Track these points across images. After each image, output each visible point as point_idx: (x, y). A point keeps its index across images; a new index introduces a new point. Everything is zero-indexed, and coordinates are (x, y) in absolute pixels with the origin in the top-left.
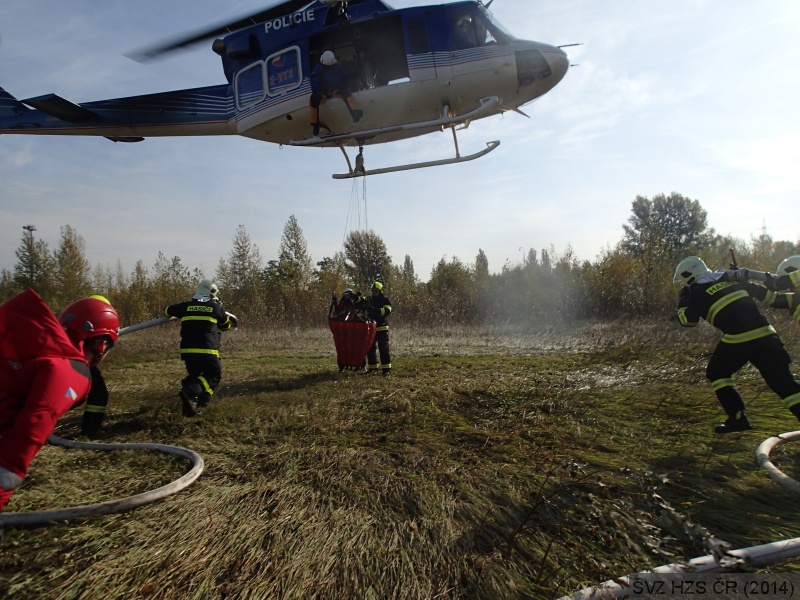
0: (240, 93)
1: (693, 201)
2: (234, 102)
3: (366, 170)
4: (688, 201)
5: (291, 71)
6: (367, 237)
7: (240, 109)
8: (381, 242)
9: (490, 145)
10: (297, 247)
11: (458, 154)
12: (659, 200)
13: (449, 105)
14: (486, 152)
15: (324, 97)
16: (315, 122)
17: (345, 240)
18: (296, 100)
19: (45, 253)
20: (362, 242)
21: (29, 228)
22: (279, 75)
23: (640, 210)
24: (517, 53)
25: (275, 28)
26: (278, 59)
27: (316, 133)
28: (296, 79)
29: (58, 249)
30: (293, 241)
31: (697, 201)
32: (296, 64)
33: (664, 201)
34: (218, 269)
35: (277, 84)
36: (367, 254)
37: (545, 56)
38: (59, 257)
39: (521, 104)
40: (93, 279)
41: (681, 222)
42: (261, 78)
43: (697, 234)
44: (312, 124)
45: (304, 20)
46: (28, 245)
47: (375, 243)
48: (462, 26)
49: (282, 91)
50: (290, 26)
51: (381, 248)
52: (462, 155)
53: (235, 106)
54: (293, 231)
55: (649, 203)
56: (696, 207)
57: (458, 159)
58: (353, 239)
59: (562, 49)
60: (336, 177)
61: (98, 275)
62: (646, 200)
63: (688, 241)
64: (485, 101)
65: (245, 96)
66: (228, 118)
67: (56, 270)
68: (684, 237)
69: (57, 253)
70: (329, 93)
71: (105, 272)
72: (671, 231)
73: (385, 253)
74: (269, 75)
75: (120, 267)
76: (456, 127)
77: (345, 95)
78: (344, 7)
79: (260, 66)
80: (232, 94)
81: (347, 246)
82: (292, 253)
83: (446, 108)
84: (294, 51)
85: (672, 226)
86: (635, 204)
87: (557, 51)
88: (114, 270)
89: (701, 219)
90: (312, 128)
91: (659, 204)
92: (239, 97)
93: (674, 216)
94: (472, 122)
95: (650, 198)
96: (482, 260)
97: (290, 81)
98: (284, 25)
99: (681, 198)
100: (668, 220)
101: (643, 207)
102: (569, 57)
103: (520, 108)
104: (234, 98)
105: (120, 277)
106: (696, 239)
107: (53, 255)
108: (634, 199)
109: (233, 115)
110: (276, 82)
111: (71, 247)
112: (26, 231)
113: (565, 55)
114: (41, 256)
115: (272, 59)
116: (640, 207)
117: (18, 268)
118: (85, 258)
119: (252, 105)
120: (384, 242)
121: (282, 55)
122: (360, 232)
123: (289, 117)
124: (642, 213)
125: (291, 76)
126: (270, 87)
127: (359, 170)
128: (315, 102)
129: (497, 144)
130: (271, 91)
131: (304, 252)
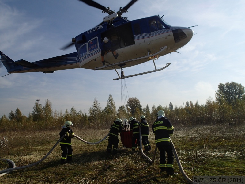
0: (80, 54)
1: (239, 84)
2: (78, 57)
3: (125, 76)
4: (237, 84)
5: (95, 45)
6: (134, 99)
7: (80, 59)
8: (138, 101)
9: (167, 65)
10: (112, 103)
11: (156, 69)
12: (227, 84)
13: (150, 51)
14: (166, 67)
15: (106, 52)
16: (103, 61)
17: (128, 100)
18: (97, 55)
19: (41, 107)
20: (133, 101)
21: (38, 100)
22: (92, 47)
23: (221, 88)
24: (173, 31)
25: (91, 32)
26: (91, 42)
27: (104, 64)
28: (97, 47)
29: (45, 106)
30: (111, 101)
31: (240, 84)
32: (97, 43)
33: (229, 84)
34: (89, 110)
35: (91, 50)
36: (134, 105)
37: (183, 31)
38: (45, 109)
39: (177, 49)
40: (54, 114)
41: (236, 91)
42: (86, 49)
43: (242, 94)
44: (102, 62)
45: (100, 28)
46: (37, 105)
47: (137, 101)
48: (153, 24)
49: (93, 52)
50: (95, 31)
51: (138, 102)
52: (157, 69)
53: (79, 58)
54: (111, 99)
55: (224, 85)
56: (240, 86)
57: (156, 70)
58: (130, 100)
59: (190, 28)
60: (114, 79)
61: (55, 113)
62: (223, 85)
63: (239, 97)
64: (162, 49)
65: (81, 55)
66: (77, 62)
67: (44, 112)
68: (237, 96)
69: (44, 107)
70: (108, 51)
71: (57, 112)
72: (233, 94)
73: (140, 104)
74: (89, 47)
75: (61, 111)
76: (154, 59)
77: (113, 51)
78: (111, 22)
79: (86, 44)
80: (78, 55)
81: (128, 102)
82: (111, 105)
83: (149, 52)
84: (96, 38)
85: (233, 92)
86: (219, 86)
87: (188, 29)
88: (60, 112)
89: (242, 90)
90: (102, 63)
91: (228, 85)
92: (80, 55)
93: (233, 89)
94: (159, 57)
95: (224, 84)
96: (171, 105)
97: (95, 48)
98: (93, 31)
99: (235, 83)
100: (231, 91)
101: (222, 87)
102: (193, 31)
103: (177, 51)
104: (78, 56)
105: (61, 114)
106: (242, 96)
107: (43, 108)
108: (219, 84)
109: (78, 61)
110: (91, 49)
111: (48, 105)
112: (37, 101)
113: (192, 30)
114: (40, 108)
115: (89, 42)
116: (221, 87)
117: (34, 112)
118: (52, 109)
119: (83, 58)
120: (139, 101)
121: (93, 40)
122: (132, 98)
123: (95, 60)
124: (222, 89)
125: (95, 47)
126: (89, 51)
127: (123, 77)
128: (103, 54)
129: (170, 64)
130: (89, 52)
131: (114, 105)
